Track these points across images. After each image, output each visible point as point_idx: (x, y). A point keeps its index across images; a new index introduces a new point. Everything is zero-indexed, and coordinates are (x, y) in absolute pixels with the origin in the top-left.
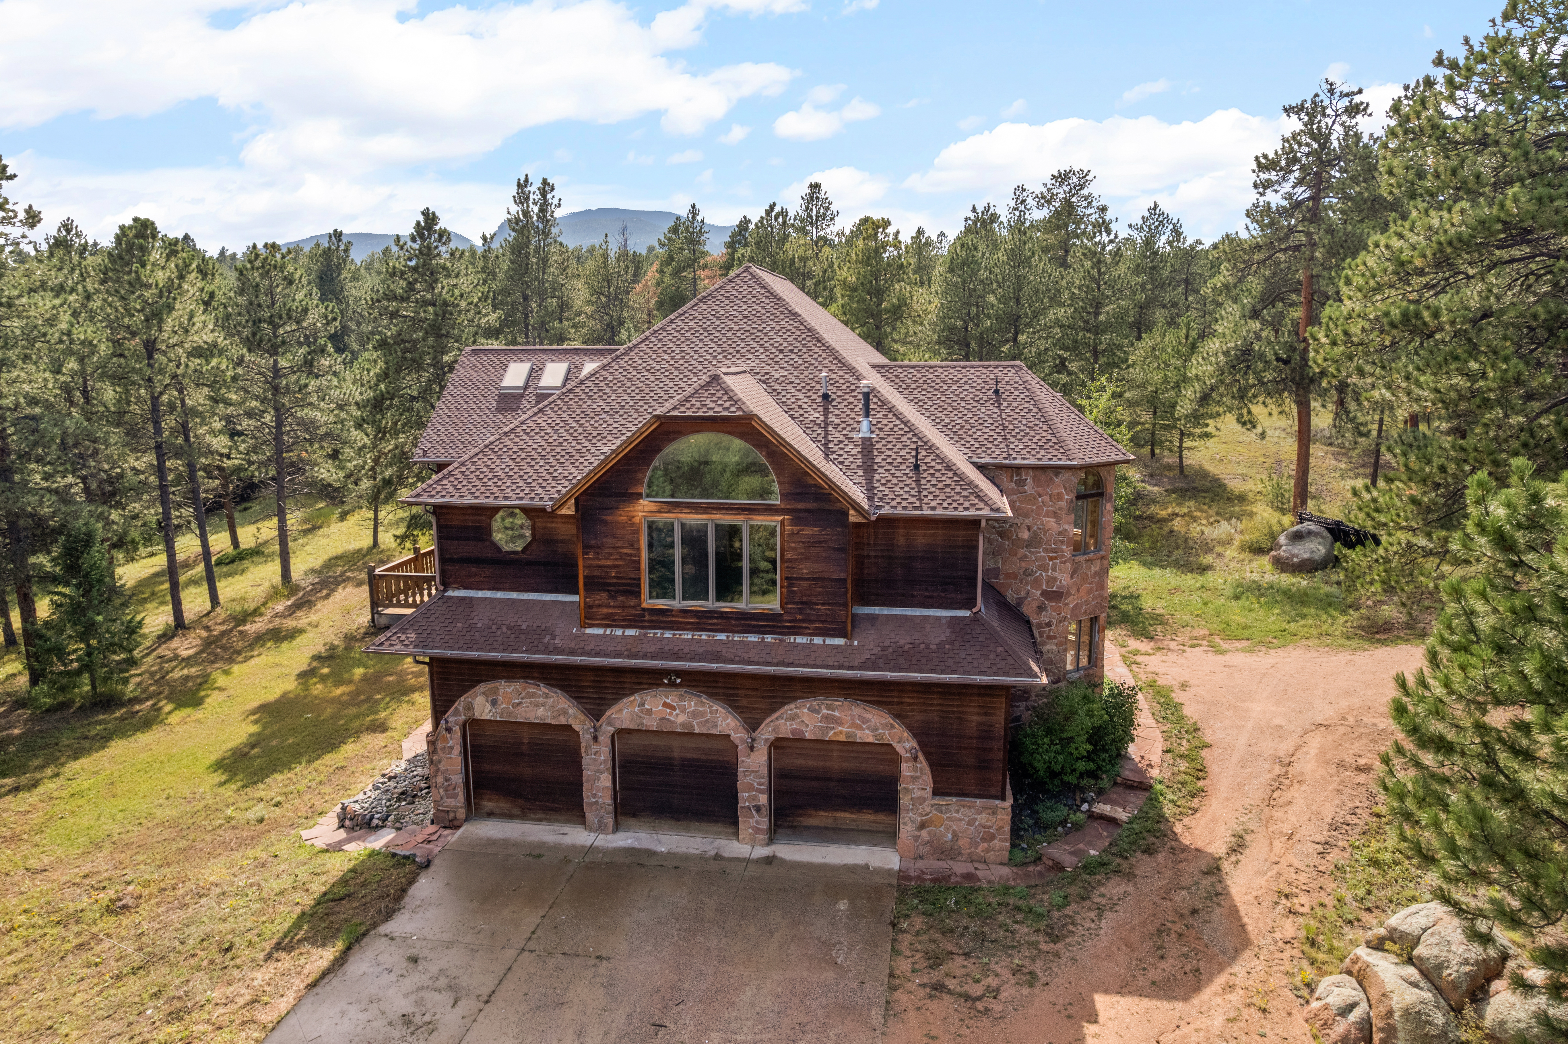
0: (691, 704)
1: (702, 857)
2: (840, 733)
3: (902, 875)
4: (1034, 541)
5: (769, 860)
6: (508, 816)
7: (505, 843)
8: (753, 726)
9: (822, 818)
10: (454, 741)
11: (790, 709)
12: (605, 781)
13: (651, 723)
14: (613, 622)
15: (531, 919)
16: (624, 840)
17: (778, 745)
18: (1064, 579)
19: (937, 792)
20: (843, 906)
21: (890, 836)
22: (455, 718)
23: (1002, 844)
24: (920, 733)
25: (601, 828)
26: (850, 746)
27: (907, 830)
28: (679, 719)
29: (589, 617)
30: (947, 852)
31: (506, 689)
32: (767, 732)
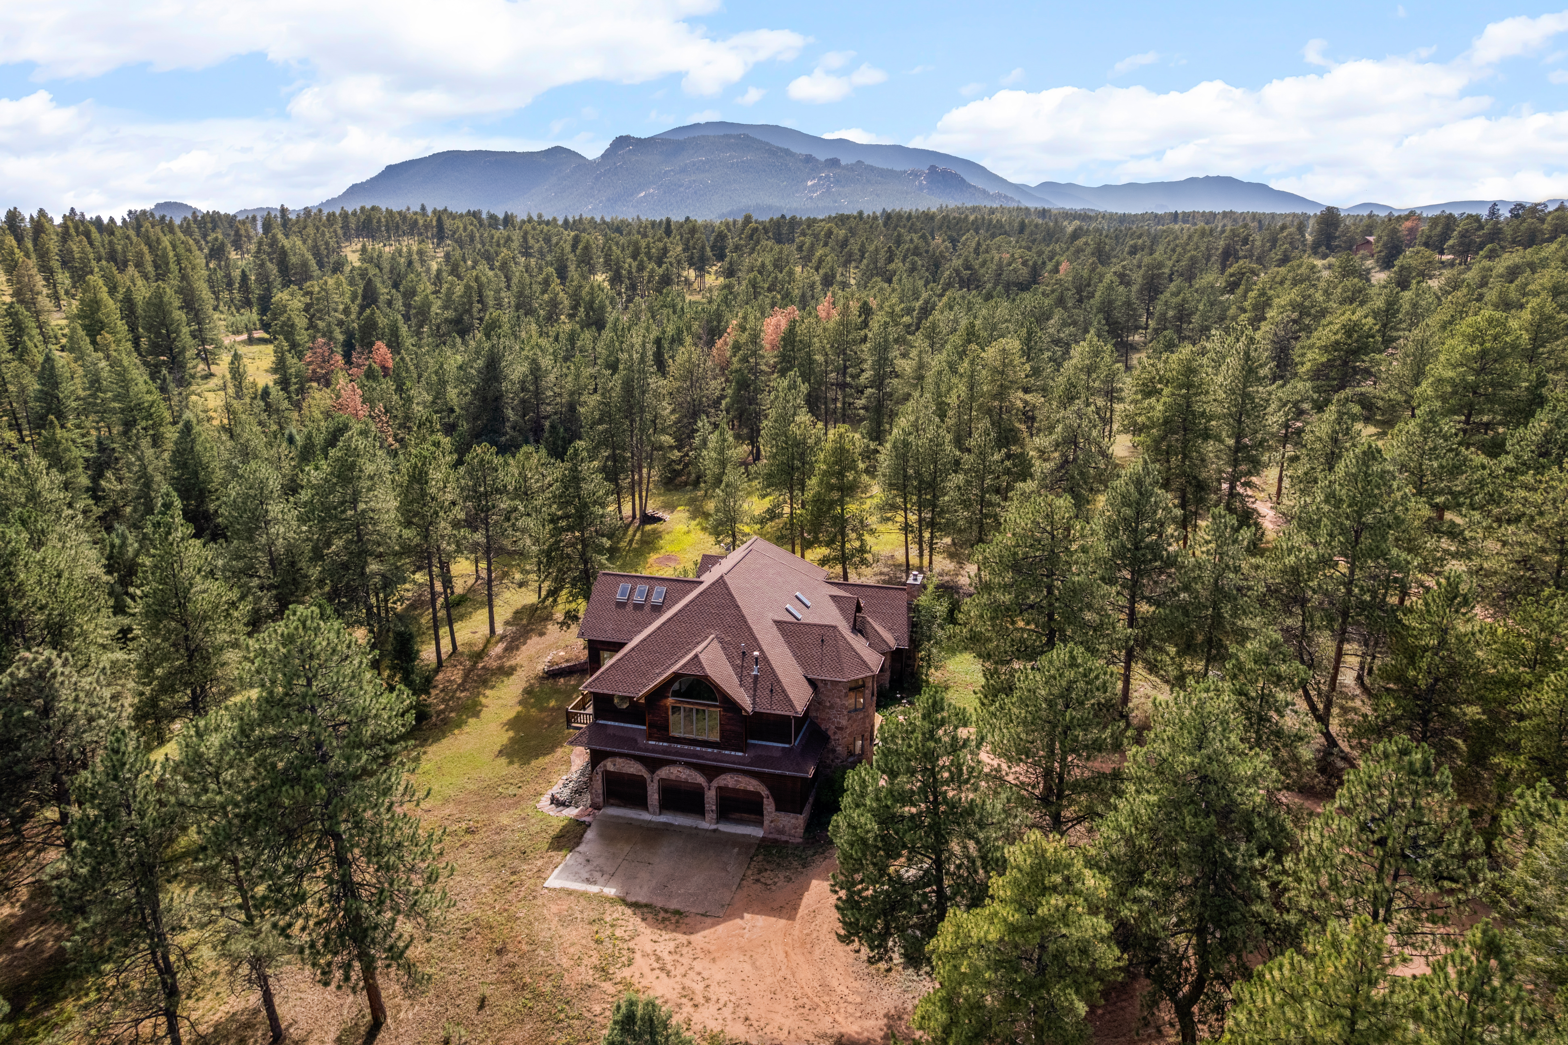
0: (688, 772)
1: (691, 828)
2: (741, 786)
3: (763, 839)
4: (831, 707)
5: (715, 831)
6: (619, 806)
7: (618, 817)
8: (710, 781)
9: (737, 816)
10: (599, 777)
11: (723, 776)
12: (656, 796)
13: (673, 777)
14: (659, 740)
15: (627, 848)
16: (663, 819)
17: (720, 789)
18: (844, 722)
19: (777, 810)
20: (736, 850)
21: (760, 823)
22: (599, 769)
23: (800, 831)
24: (770, 788)
25: (654, 813)
26: (745, 792)
27: (766, 823)
28: (683, 776)
29: (650, 737)
30: (781, 832)
31: (619, 760)
32: (715, 784)
